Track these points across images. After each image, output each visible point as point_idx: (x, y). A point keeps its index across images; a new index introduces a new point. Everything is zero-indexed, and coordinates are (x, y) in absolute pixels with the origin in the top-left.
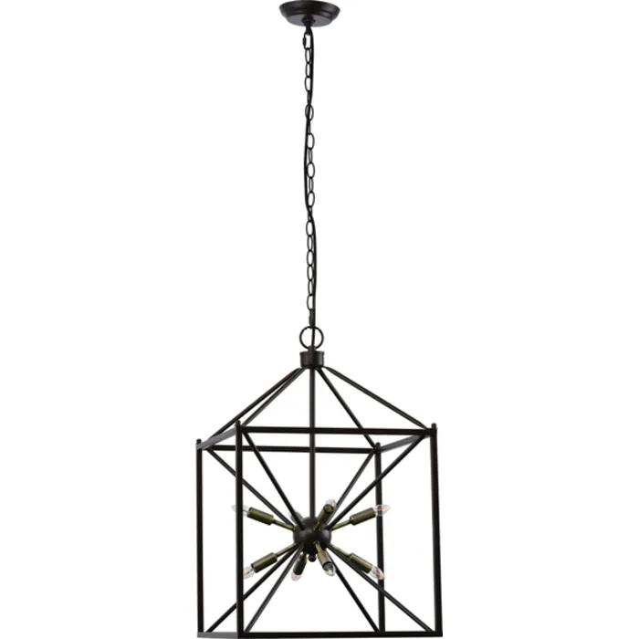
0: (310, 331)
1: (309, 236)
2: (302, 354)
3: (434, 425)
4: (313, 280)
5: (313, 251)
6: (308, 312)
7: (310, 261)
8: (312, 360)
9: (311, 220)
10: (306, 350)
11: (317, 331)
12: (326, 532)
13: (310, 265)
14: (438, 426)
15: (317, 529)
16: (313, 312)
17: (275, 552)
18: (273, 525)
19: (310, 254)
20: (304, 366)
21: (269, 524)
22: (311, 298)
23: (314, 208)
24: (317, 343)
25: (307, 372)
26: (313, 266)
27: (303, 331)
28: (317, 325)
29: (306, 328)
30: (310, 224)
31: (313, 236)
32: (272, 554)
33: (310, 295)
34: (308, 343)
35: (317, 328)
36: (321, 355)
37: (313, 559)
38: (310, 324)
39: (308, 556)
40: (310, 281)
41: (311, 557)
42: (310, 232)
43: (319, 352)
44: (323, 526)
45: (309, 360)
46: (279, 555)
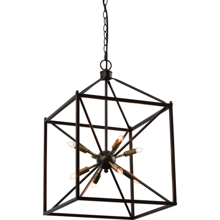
0: (105, 62)
1: (105, 18)
2: (101, 73)
3: (171, 102)
4: (107, 38)
6: (104, 53)
7: (105, 30)
9: (106, 11)
11: (108, 62)
12: (114, 158)
13: (105, 32)
14: (173, 103)
15: (110, 155)
16: (106, 53)
17: (89, 166)
18: (87, 153)
19: (105, 27)
20: (102, 78)
21: (85, 153)
22: (105, 47)
23: (107, 5)
24: (108, 68)
26: (107, 32)
28: (108, 59)
29: (103, 61)
30: (105, 13)
31: (106, 18)
32: (87, 167)
33: (105, 45)
34: (104, 68)
35: (109, 61)
36: (111, 73)
37: (106, 172)
38: (105, 59)
39: (103, 170)
40: (105, 38)
41: (105, 170)
42: (105, 16)
43: (110, 71)
44: (112, 154)
45: (105, 75)
46: (90, 168)
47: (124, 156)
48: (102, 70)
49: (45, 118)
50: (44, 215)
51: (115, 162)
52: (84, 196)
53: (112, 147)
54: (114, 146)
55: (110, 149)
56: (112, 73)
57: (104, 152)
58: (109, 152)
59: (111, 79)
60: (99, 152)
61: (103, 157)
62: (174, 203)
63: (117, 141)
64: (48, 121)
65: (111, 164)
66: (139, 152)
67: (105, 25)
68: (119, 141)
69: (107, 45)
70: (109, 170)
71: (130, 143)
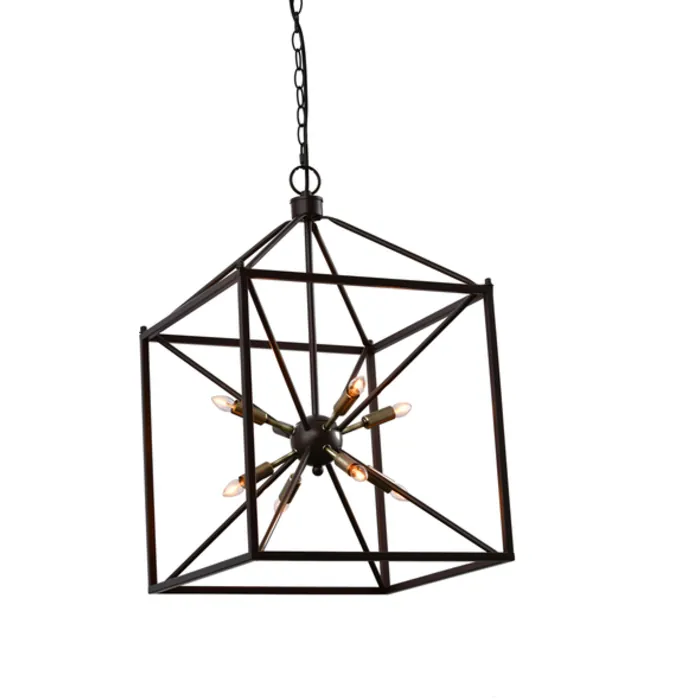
0: (302, 172)
1: (297, 51)
2: (294, 202)
3: (488, 281)
4: (304, 106)
5: (302, 68)
6: (299, 146)
7: (300, 83)
8: (307, 209)
9: (298, 29)
11: (311, 173)
12: (337, 434)
14: (493, 282)
15: (327, 428)
16: (304, 146)
17: (271, 460)
19: (300, 73)
20: (297, 216)
21: (260, 424)
22: (302, 129)
23: (300, 15)
24: (312, 188)
27: (293, 172)
28: (310, 164)
29: (297, 168)
30: (297, 36)
31: (301, 51)
32: (266, 463)
33: (301, 126)
34: (301, 188)
35: (312, 169)
36: (319, 202)
37: (318, 472)
38: (302, 162)
40: (300, 107)
42: (298, 45)
43: (316, 198)
44: (333, 426)
45: (303, 209)
46: (275, 465)
47: (363, 428)
48: (297, 195)
49: (143, 329)
51: (341, 445)
53: (335, 407)
54: (340, 404)
55: (326, 410)
56: (322, 201)
57: (310, 418)
58: (324, 419)
59: (320, 217)
60: (298, 420)
61: (309, 435)
62: (508, 555)
64: (151, 337)
65: (332, 453)
67: (299, 69)
68: (354, 391)
69: (304, 125)
70: (324, 468)
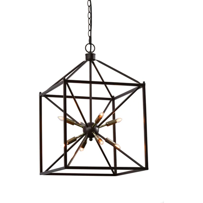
0: (89, 45)
1: (89, 6)
2: (86, 55)
3: (144, 82)
4: (91, 24)
5: (90, 12)
6: (89, 37)
7: (89, 17)
8: (90, 57)
10: (88, 53)
11: (92, 45)
12: (97, 128)
13: (89, 18)
14: (145, 83)
15: (93, 127)
16: (90, 37)
18: (75, 125)
19: (89, 14)
20: (87, 60)
21: (73, 125)
22: (90, 32)
24: (92, 51)
25: (88, 62)
26: (91, 18)
27: (86, 45)
28: (92, 43)
29: (88, 44)
32: (74, 137)
33: (89, 30)
34: (89, 50)
35: (92, 44)
36: (94, 55)
37: (91, 140)
38: (89, 42)
39: (88, 139)
40: (89, 24)
41: (90, 139)
42: (89, 5)
44: (96, 126)
45: (89, 57)
46: (77, 138)
47: (106, 126)
49: (40, 93)
50: (40, 174)
51: (98, 132)
52: (71, 165)
55: (94, 121)
56: (95, 55)
57: (89, 123)
58: (93, 123)
59: (94, 60)
61: (89, 128)
63: (98, 116)
64: (43, 95)
65: (94, 134)
66: (119, 122)
67: (89, 12)
68: (101, 117)
69: (91, 30)
71: (113, 114)
